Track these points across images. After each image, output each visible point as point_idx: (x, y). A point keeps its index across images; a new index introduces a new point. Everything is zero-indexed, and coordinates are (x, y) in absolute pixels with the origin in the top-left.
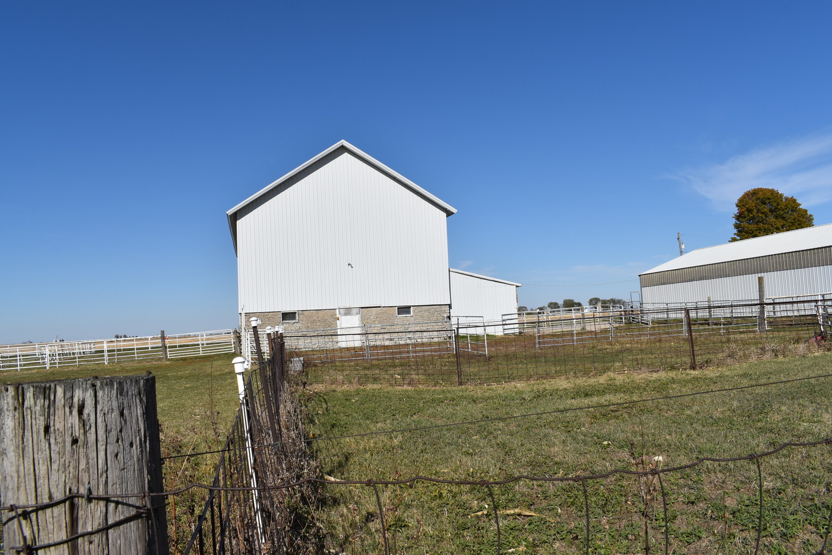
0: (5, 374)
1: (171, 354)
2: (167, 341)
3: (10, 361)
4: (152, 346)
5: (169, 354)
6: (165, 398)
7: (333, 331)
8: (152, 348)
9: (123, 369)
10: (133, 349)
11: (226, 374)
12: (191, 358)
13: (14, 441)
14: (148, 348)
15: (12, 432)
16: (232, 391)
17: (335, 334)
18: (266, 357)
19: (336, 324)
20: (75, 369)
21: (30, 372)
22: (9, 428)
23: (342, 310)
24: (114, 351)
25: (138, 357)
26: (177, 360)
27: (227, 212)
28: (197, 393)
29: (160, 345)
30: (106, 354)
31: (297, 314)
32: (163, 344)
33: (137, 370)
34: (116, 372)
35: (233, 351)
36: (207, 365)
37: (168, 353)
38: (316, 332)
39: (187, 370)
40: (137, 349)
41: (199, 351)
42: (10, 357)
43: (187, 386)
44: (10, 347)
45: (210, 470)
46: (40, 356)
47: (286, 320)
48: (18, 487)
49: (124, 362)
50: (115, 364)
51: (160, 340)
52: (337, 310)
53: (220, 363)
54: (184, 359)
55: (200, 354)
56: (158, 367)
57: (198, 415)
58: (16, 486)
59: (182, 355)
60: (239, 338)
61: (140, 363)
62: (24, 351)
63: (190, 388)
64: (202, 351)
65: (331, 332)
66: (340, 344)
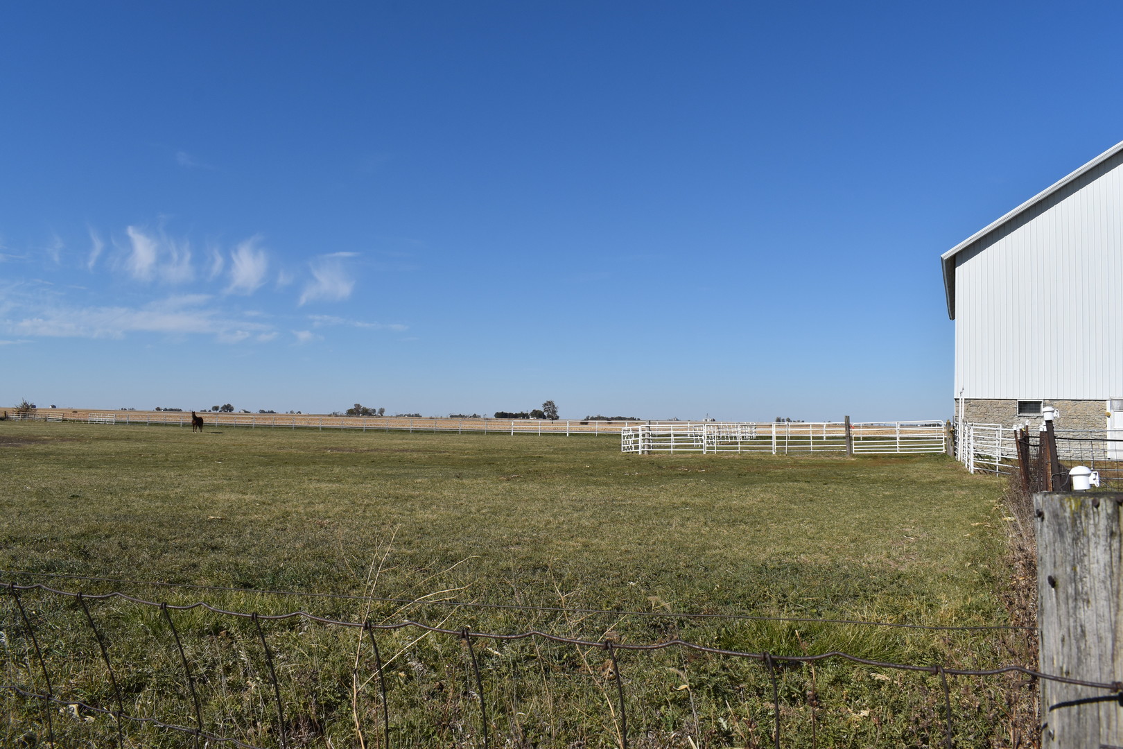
0: (657, 456)
1: (857, 448)
2: (852, 430)
3: (660, 441)
4: (827, 435)
5: (855, 448)
6: (859, 507)
7: (1100, 434)
8: (827, 438)
9: (796, 462)
10: (809, 438)
11: (938, 482)
12: (884, 456)
13: (1109, 583)
14: (822, 438)
15: (1105, 569)
16: (953, 507)
17: (1103, 438)
18: (997, 464)
19: (1105, 423)
20: (737, 457)
21: (684, 456)
22: (1098, 562)
23: (1115, 403)
24: (784, 438)
25: (814, 448)
26: (865, 457)
27: (942, 256)
28: (903, 505)
29: (844, 435)
30: (774, 441)
31: (1042, 404)
32: (847, 434)
33: (814, 465)
34: (787, 465)
35: (944, 451)
36: (909, 468)
37: (854, 446)
38: (1071, 433)
39: (883, 472)
40: (814, 438)
41: (896, 447)
42: (659, 436)
43: (886, 493)
44: (659, 424)
45: (951, 618)
46: (694, 438)
47: (1024, 412)
48: (1113, 655)
49: (796, 453)
50: (784, 455)
51: (844, 429)
52: (1108, 403)
53: (926, 466)
54: (875, 457)
55: (896, 451)
56: (841, 464)
57: (912, 536)
58: (1109, 652)
59: (870, 451)
60: (953, 434)
61: (816, 456)
62: (677, 430)
63: (891, 496)
64: (900, 447)
65: (1097, 434)
66: (1109, 455)
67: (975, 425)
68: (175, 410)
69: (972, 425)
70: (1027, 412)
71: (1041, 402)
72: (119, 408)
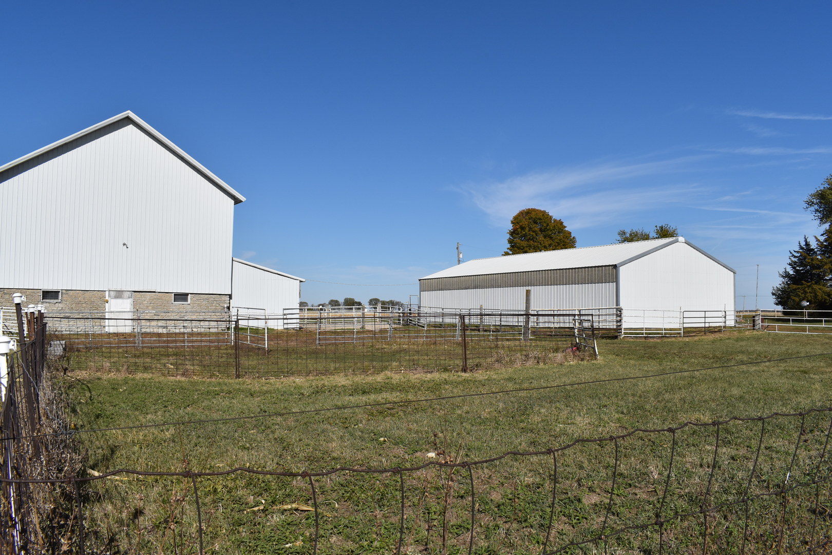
17: (103, 317)
19: (105, 307)
23: (112, 293)
38: (81, 314)
47: (46, 299)
52: (107, 293)
65: (99, 315)
66: (107, 329)
67: (4, 309)
69: (2, 309)
70: (48, 299)
71: (59, 292)
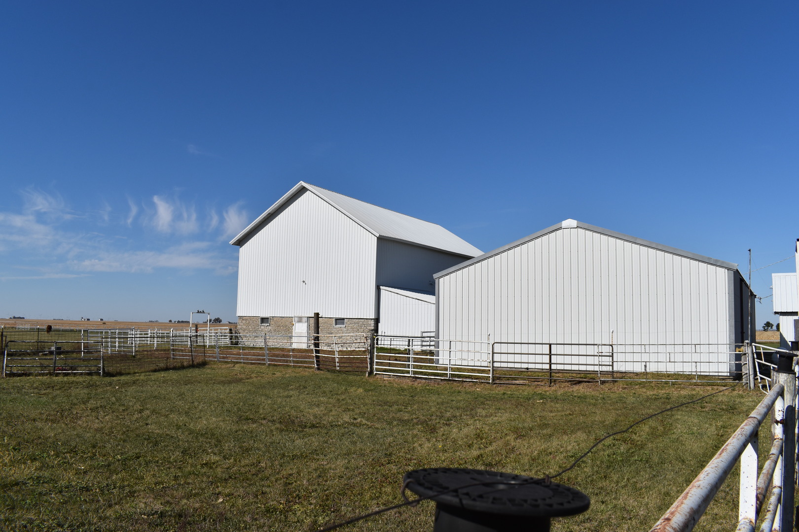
7: (291, 334)
19: (293, 329)
23: (296, 318)
52: (293, 318)
68: (185, 322)
70: (264, 323)
71: (269, 318)
72: (148, 321)
